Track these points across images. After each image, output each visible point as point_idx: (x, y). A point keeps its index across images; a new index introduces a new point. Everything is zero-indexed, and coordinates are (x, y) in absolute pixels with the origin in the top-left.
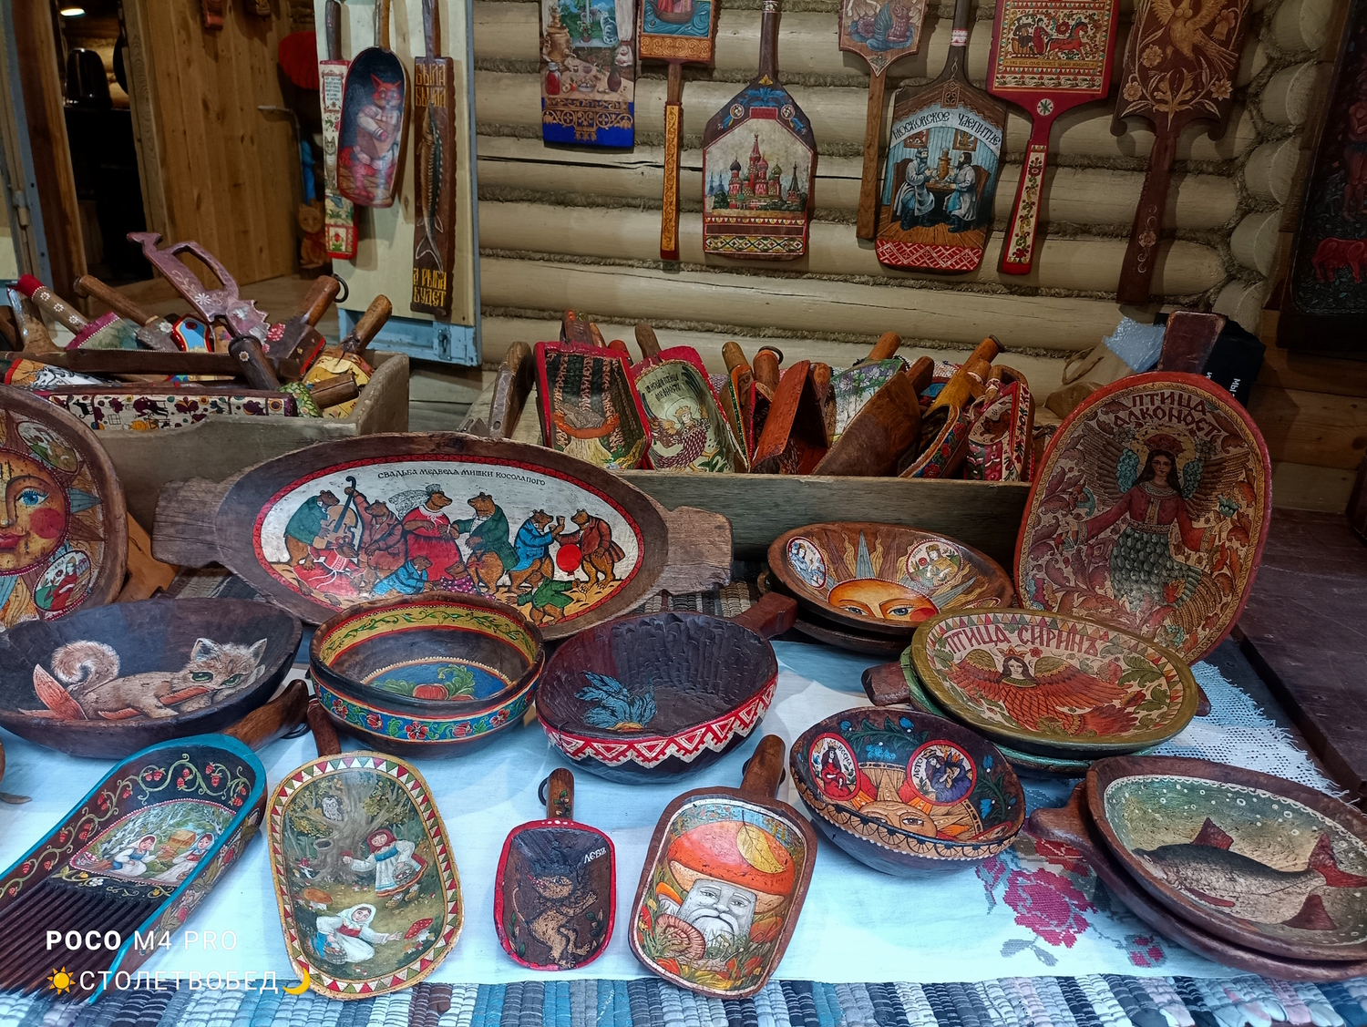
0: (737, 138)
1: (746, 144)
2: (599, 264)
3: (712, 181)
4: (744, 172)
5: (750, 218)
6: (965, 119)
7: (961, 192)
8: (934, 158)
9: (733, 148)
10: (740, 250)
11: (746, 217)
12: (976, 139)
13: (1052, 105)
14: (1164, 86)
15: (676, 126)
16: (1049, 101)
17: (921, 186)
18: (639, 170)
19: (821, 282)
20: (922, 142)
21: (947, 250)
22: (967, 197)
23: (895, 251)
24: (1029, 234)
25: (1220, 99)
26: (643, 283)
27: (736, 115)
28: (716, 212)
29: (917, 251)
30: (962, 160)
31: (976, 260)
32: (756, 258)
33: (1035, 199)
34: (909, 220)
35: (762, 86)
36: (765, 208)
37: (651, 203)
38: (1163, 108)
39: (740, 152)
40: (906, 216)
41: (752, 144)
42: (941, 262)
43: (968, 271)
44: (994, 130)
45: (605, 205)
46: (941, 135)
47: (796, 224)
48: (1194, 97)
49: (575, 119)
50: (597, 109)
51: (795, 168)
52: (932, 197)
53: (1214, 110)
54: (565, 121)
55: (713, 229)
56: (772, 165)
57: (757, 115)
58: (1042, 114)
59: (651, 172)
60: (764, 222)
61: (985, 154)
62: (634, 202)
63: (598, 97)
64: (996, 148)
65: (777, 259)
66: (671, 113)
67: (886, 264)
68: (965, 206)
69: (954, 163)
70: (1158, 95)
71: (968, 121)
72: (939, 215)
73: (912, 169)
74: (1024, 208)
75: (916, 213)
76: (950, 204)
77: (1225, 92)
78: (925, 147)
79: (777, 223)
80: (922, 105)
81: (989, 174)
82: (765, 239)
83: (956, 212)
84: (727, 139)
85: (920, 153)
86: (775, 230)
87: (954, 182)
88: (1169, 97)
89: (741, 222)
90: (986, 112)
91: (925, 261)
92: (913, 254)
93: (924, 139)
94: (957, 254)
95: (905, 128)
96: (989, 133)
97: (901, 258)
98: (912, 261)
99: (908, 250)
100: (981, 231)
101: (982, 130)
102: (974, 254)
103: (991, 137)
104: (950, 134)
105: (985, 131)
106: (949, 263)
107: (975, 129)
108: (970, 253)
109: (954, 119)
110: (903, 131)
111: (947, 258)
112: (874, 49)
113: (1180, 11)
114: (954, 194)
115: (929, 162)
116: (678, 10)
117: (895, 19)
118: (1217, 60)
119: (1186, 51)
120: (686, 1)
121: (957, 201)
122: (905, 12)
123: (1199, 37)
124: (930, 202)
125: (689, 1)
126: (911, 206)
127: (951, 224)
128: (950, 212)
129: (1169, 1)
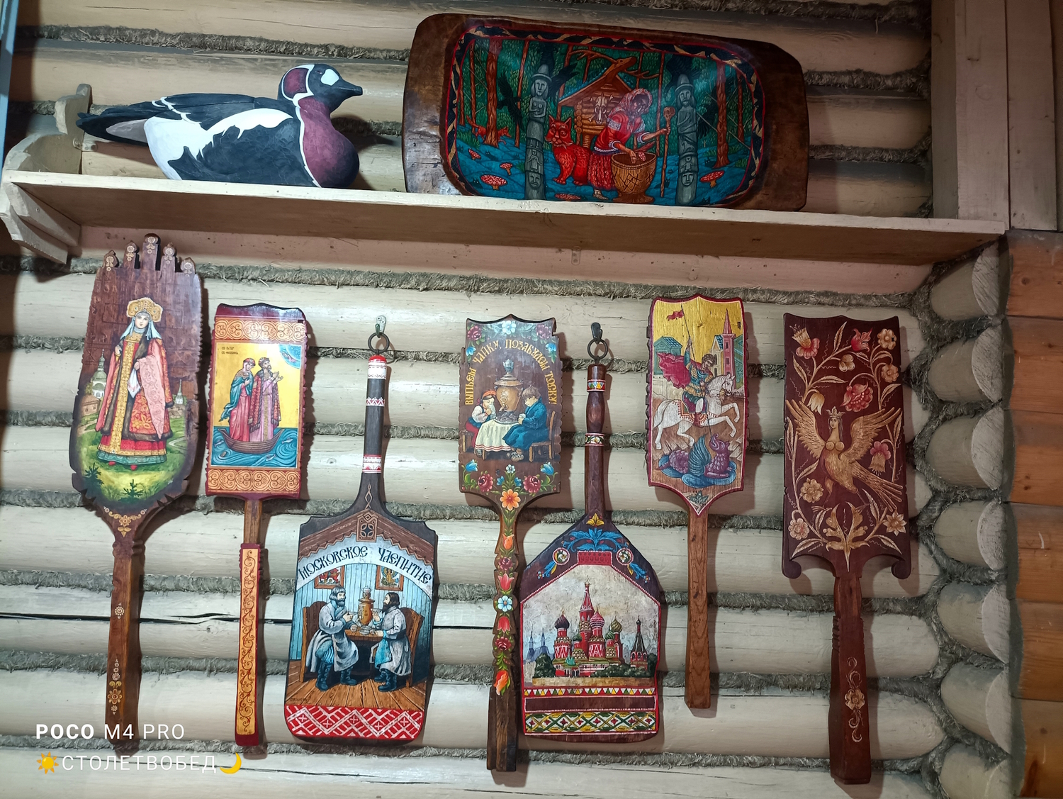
6: (386, 554)
7: (390, 641)
8: (353, 601)
12: (402, 576)
17: (340, 634)
18: (204, 625)
20: (337, 581)
21: (379, 714)
22: (398, 647)
23: (312, 718)
29: (341, 717)
30: (387, 602)
31: (417, 726)
34: (330, 678)
40: (323, 672)
42: (373, 730)
43: (408, 740)
44: (422, 566)
46: (359, 572)
51: (638, 624)
52: (354, 647)
53: (893, 545)
56: (609, 620)
57: (587, 560)
59: (221, 628)
61: (415, 594)
64: (427, 587)
68: (397, 657)
69: (378, 605)
70: (829, 532)
71: (391, 556)
72: (364, 670)
73: (326, 614)
75: (337, 668)
76: (378, 656)
78: (341, 587)
80: (333, 538)
81: (422, 618)
83: (387, 666)
85: (336, 594)
87: (381, 628)
90: (411, 546)
91: (352, 730)
92: (336, 720)
93: (339, 578)
94: (392, 719)
95: (314, 565)
96: (417, 570)
97: (321, 727)
98: (336, 730)
99: (329, 716)
100: (420, 688)
101: (408, 566)
102: (414, 718)
103: (420, 574)
104: (369, 572)
105: (413, 568)
106: (383, 730)
107: (399, 565)
108: (408, 717)
109: (373, 554)
110: (311, 569)
111: (381, 724)
112: (693, 486)
113: (830, 445)
114: (381, 644)
115: (347, 605)
116: (256, 438)
117: (712, 453)
118: (881, 493)
119: (848, 484)
120: (266, 429)
121: (386, 651)
122: (723, 446)
123: (857, 470)
124: (352, 653)
125: (270, 429)
126: (328, 660)
127: (382, 681)
128: (379, 666)
129: (816, 434)
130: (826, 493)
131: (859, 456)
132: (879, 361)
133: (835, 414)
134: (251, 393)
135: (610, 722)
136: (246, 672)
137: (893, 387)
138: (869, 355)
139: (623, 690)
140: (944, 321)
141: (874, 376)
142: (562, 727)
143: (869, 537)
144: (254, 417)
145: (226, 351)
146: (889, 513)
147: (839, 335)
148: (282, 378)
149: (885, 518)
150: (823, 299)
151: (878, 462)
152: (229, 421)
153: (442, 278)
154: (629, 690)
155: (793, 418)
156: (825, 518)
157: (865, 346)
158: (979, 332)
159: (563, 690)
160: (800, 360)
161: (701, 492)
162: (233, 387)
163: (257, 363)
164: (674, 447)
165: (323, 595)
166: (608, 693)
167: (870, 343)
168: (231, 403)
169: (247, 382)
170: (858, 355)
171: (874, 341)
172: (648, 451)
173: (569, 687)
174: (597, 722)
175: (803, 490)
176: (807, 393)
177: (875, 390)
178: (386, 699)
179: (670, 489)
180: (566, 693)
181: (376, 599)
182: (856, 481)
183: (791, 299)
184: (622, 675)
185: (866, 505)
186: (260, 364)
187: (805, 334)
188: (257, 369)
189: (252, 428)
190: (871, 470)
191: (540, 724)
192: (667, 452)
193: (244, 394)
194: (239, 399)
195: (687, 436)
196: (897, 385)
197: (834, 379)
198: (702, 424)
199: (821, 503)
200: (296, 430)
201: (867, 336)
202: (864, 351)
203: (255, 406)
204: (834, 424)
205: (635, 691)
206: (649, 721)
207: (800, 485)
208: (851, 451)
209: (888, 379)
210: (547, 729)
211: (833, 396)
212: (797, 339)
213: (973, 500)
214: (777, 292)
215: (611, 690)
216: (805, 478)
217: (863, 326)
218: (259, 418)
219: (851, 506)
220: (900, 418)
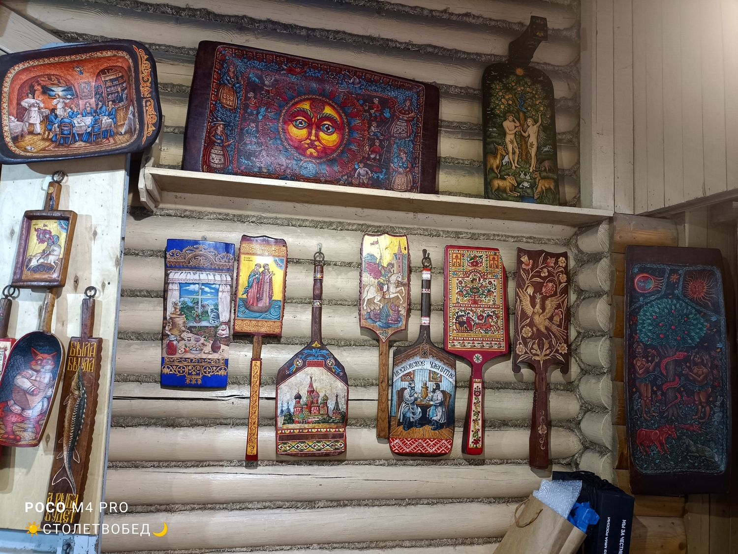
0: (298, 379)
1: (305, 382)
2: (197, 466)
3: (282, 407)
4: (304, 399)
5: (308, 429)
6: (434, 365)
7: (436, 406)
9: (296, 385)
10: (302, 450)
11: (305, 429)
12: (441, 375)
13: (481, 357)
14: (535, 347)
15: (258, 374)
16: (479, 355)
17: (413, 404)
18: (231, 401)
19: (354, 466)
21: (432, 441)
22: (440, 409)
23: (401, 444)
24: (479, 430)
25: (563, 353)
26: (231, 477)
27: (297, 365)
28: (285, 427)
29: (414, 443)
30: (434, 387)
31: (449, 447)
32: (313, 455)
33: (480, 409)
34: (408, 424)
35: (314, 348)
36: (318, 422)
37: (238, 421)
38: (537, 358)
39: (300, 388)
40: (406, 422)
41: (309, 382)
42: (429, 449)
43: (446, 453)
44: (451, 371)
45: (204, 425)
46: (422, 373)
47: (339, 431)
48: (551, 352)
49: (186, 370)
50: (203, 364)
51: (337, 396)
52: (420, 409)
53: (561, 358)
54: (179, 372)
55: (283, 438)
56: (322, 395)
57: (312, 365)
58: (477, 362)
59: (239, 402)
60: (317, 431)
61: (447, 384)
62: (225, 422)
63: (204, 356)
64: (452, 381)
65: (327, 455)
66: (255, 365)
67: (396, 453)
68: (439, 414)
69: (430, 389)
70: (534, 352)
71: (436, 366)
73: (407, 394)
74: (474, 415)
75: (413, 419)
76: (431, 413)
77: (564, 350)
78: (413, 381)
79: (326, 431)
80: (408, 357)
81: (451, 395)
82: (319, 442)
83: (435, 418)
84: (292, 380)
85: (411, 384)
86: (325, 436)
87: (432, 400)
88: (539, 352)
89: (302, 432)
90: (445, 361)
91: (419, 449)
92: (412, 445)
93: (412, 376)
94: (438, 444)
95: (401, 370)
96: (448, 372)
97: (405, 448)
98: (412, 450)
99: (409, 443)
100: (450, 429)
101: (444, 370)
102: (448, 443)
103: (449, 374)
104: (426, 373)
105: (446, 371)
106: (434, 449)
107: (440, 370)
108: (445, 442)
109: (427, 365)
110: (400, 372)
111: (433, 446)
112: (381, 327)
113: (536, 310)
114: (432, 408)
115: (416, 389)
116: (261, 305)
117: (391, 312)
118: (558, 334)
119: (543, 329)
120: (266, 300)
121: (434, 411)
122: (396, 308)
123: (547, 323)
124: (419, 412)
125: (268, 300)
126: (408, 416)
127: (432, 425)
128: (431, 418)
129: (530, 305)
130: (533, 333)
131: (548, 316)
132: (559, 272)
133: (538, 296)
134: (259, 282)
135: (321, 446)
136: (253, 423)
137: (564, 284)
138: (554, 269)
139: (328, 430)
140: (584, 253)
141: (556, 279)
142: (297, 449)
143: (551, 354)
144: (260, 294)
145: (246, 259)
146: (560, 343)
147: (541, 259)
148: (274, 274)
149: (559, 346)
150: (529, 240)
151: (557, 319)
152: (247, 295)
153: (349, 224)
154: (331, 430)
155: (519, 297)
156: (532, 345)
157: (553, 265)
158: (601, 259)
159: (298, 430)
160: (524, 270)
161: (385, 330)
162: (249, 278)
163: (262, 266)
164: (372, 308)
165: (405, 384)
166: (321, 431)
167: (555, 263)
168: (248, 286)
169: (257, 276)
170: (549, 268)
171: (556, 263)
172: (360, 310)
173: (301, 429)
174: (315, 446)
175: (523, 331)
176: (526, 286)
177: (556, 285)
178: (435, 434)
179: (370, 329)
180: (299, 432)
181: (429, 386)
182: (547, 328)
183: (515, 240)
184: (328, 422)
185: (550, 339)
186: (264, 267)
187: (526, 258)
188: (261, 270)
189: (259, 299)
190: (553, 323)
191: (285, 447)
192: (369, 311)
193: (255, 282)
194: (252, 284)
195: (379, 303)
196: (566, 284)
197: (538, 280)
198: (387, 297)
199: (531, 337)
200: (280, 301)
201: (554, 259)
202: (552, 267)
203: (260, 288)
204: (538, 301)
205: (334, 430)
206: (341, 445)
207: (522, 329)
208: (545, 314)
209: (562, 281)
210: (289, 450)
211: (538, 288)
212: (523, 260)
213: (596, 336)
214: (508, 236)
215: (322, 430)
216: (524, 326)
217: (552, 255)
218: (263, 295)
219: (544, 339)
220: (566, 299)
